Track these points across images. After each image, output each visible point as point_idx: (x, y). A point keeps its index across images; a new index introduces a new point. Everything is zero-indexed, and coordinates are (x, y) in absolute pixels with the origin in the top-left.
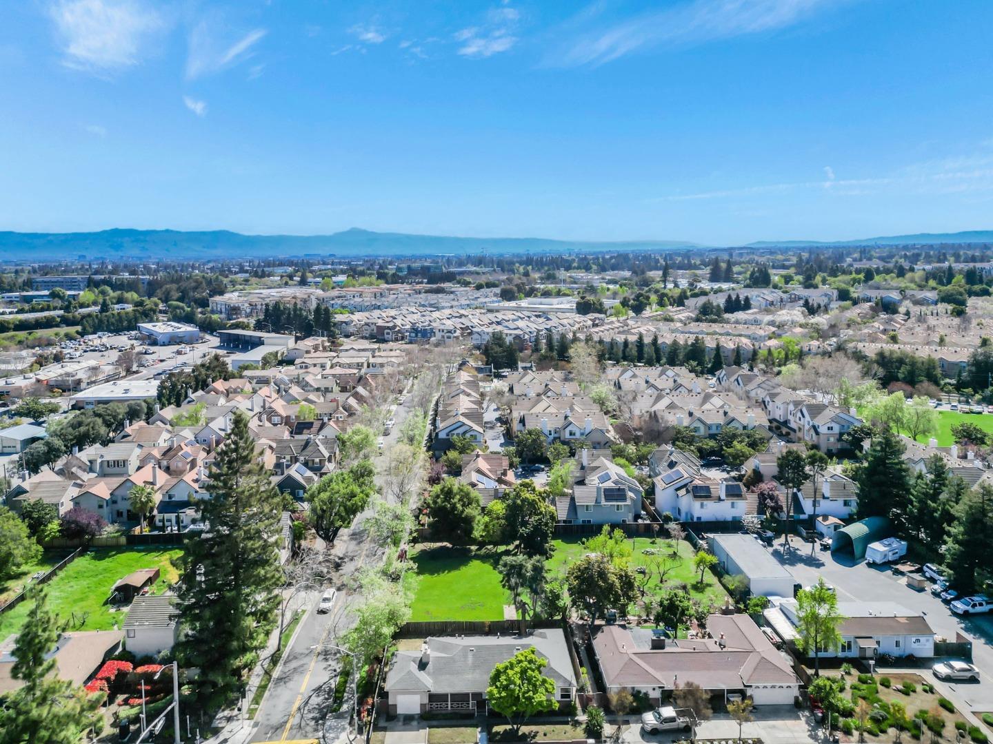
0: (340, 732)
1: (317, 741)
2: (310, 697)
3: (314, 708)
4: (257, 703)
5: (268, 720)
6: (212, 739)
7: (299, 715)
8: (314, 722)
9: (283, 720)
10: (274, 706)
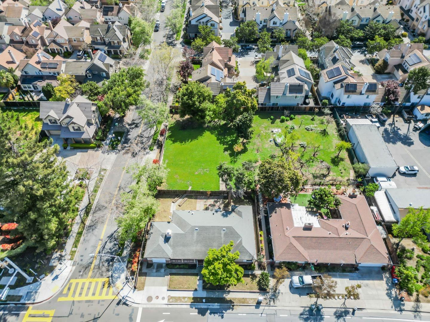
0: (121, 273)
1: (108, 279)
2: (106, 242)
3: (108, 252)
4: (76, 247)
5: (82, 260)
6: (49, 275)
7: (99, 257)
8: (107, 263)
9: (89, 261)
10: (86, 249)
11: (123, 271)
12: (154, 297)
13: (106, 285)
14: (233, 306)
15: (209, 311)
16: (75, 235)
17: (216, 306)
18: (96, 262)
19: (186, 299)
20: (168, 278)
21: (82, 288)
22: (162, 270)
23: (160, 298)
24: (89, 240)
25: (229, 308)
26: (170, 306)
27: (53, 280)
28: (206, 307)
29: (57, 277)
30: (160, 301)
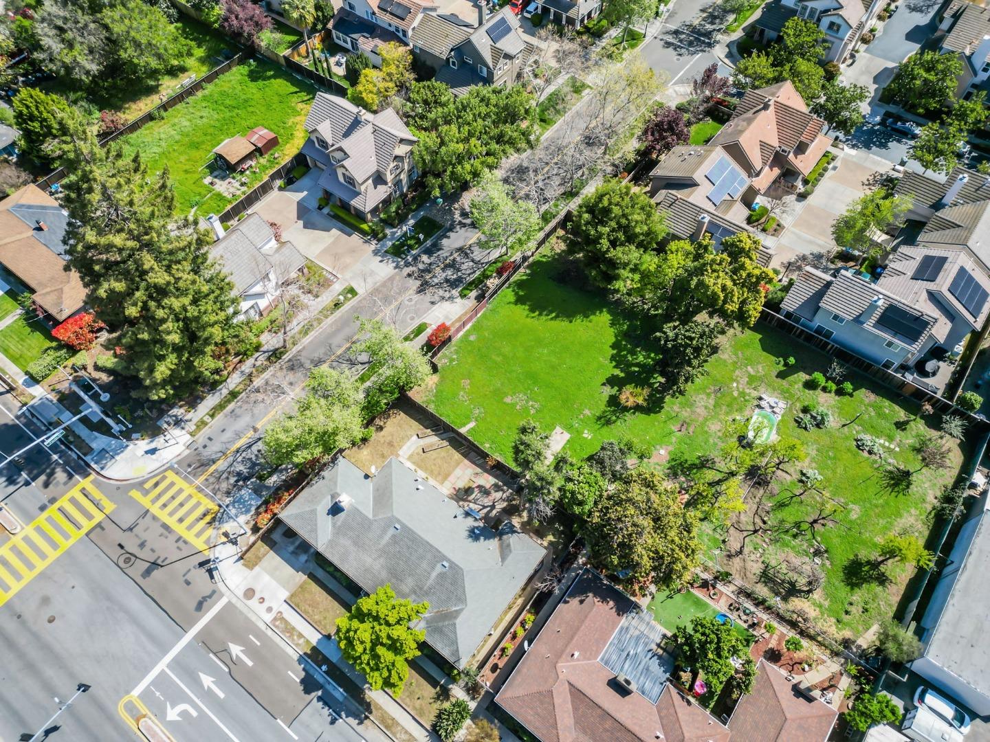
1: (217, 508)
2: (260, 439)
3: (250, 459)
4: (212, 416)
5: (205, 447)
6: (147, 441)
7: (232, 459)
8: (235, 479)
9: (214, 457)
10: (223, 431)
11: (248, 511)
12: (258, 595)
13: (208, 518)
14: (367, 717)
15: (320, 693)
16: (225, 392)
17: (339, 693)
18: (221, 465)
19: (301, 641)
20: (302, 577)
21: (173, 498)
22: (303, 558)
23: (266, 605)
24: (239, 416)
25: (356, 716)
26: (269, 633)
27: (147, 452)
28: (321, 680)
29: (153, 451)
30: (261, 610)
